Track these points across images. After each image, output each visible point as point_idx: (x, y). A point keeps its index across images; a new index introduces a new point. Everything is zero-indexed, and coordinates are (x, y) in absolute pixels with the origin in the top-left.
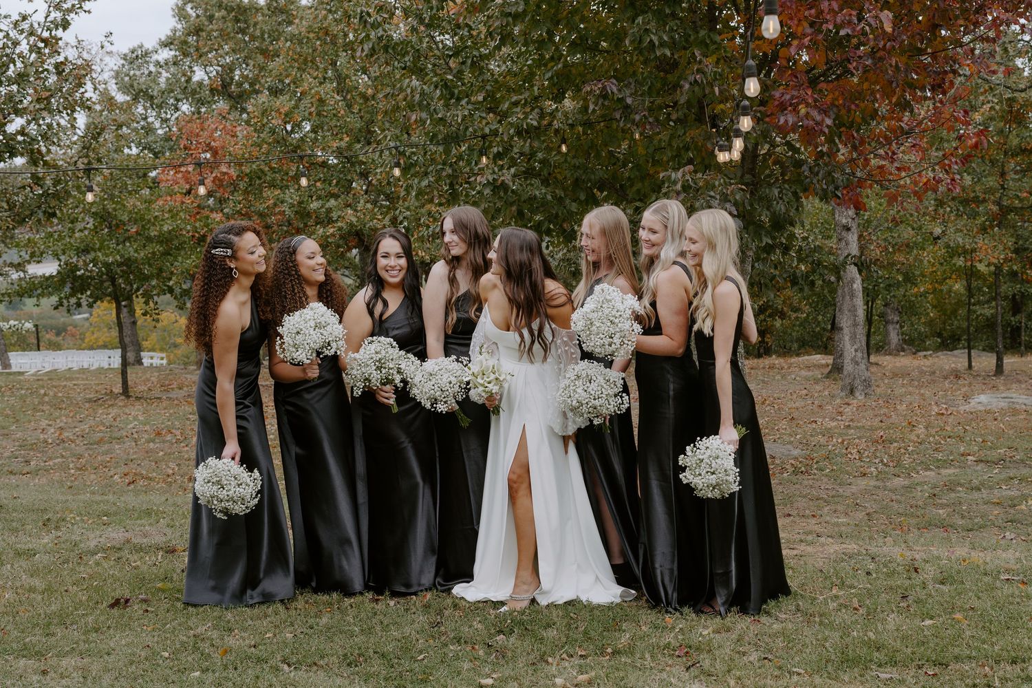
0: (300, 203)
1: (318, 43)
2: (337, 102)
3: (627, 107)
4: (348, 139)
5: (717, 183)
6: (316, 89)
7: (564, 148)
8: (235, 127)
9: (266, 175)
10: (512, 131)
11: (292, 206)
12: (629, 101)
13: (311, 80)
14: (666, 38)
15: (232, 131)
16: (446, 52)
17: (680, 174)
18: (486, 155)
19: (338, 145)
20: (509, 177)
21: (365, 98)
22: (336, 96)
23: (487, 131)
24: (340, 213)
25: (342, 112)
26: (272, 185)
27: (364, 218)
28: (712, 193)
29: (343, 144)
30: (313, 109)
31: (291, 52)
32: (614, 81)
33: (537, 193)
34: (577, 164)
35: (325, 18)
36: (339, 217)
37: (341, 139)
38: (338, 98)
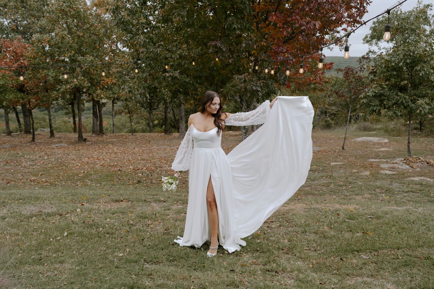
0: (56, 76)
1: (60, 15)
2: (69, 38)
3: (223, 51)
4: (74, 52)
5: (254, 79)
6: (61, 33)
7: (194, 63)
8: (26, 45)
9: (41, 64)
10: (178, 57)
11: (52, 77)
12: (224, 49)
13: (58, 29)
14: (239, 26)
15: (24, 46)
16: (143, 25)
17: (243, 76)
18: (167, 65)
19: (70, 55)
20: (178, 74)
21: (79, 37)
22: (68, 36)
23: (168, 56)
24: (71, 80)
25: (71, 42)
26: (43, 68)
27: (81, 83)
28: (252, 83)
29: (72, 54)
30: (59, 41)
31: (49, 18)
32: (219, 42)
33: (187, 80)
34: (198, 70)
35: (63, 5)
36: (71, 82)
37: (71, 53)
38: (70, 36)
